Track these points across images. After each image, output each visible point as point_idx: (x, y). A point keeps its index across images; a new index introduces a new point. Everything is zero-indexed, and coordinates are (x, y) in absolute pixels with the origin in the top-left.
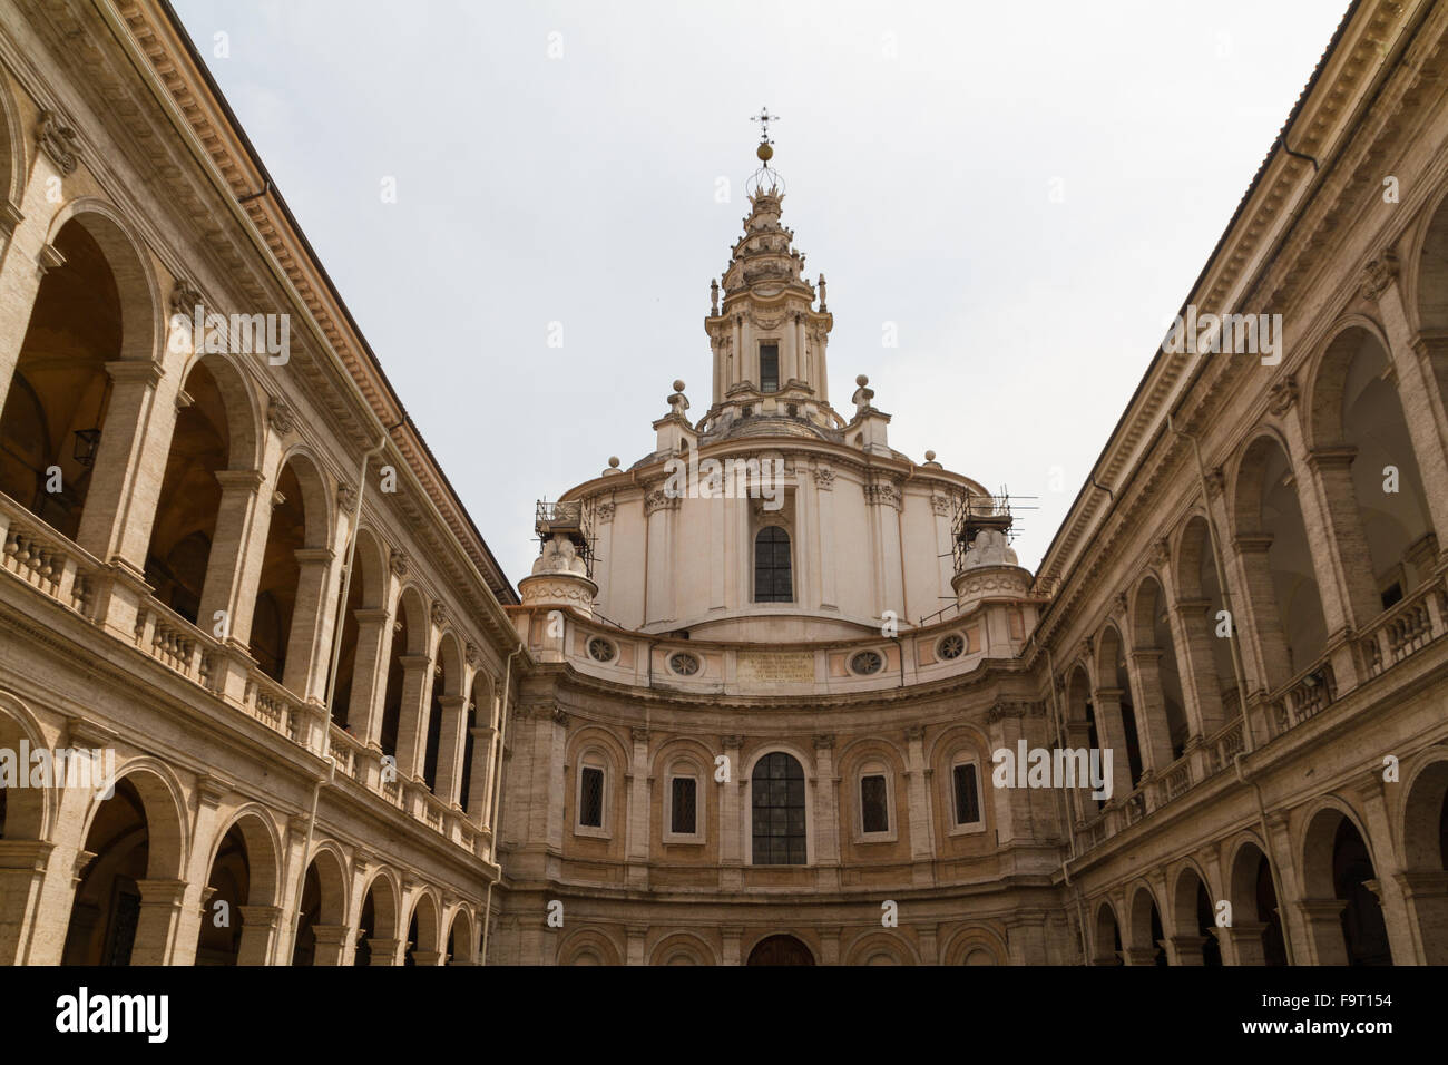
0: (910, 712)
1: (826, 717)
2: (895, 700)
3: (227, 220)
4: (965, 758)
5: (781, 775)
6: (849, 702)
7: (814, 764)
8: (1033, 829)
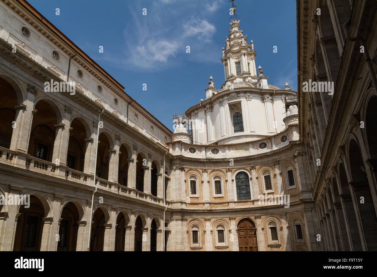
0: (275, 157)
1: (253, 161)
2: (271, 155)
3: (38, 68)
4: (290, 168)
5: (243, 177)
6: (258, 156)
7: (251, 174)
8: (307, 186)
